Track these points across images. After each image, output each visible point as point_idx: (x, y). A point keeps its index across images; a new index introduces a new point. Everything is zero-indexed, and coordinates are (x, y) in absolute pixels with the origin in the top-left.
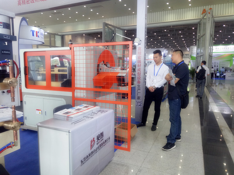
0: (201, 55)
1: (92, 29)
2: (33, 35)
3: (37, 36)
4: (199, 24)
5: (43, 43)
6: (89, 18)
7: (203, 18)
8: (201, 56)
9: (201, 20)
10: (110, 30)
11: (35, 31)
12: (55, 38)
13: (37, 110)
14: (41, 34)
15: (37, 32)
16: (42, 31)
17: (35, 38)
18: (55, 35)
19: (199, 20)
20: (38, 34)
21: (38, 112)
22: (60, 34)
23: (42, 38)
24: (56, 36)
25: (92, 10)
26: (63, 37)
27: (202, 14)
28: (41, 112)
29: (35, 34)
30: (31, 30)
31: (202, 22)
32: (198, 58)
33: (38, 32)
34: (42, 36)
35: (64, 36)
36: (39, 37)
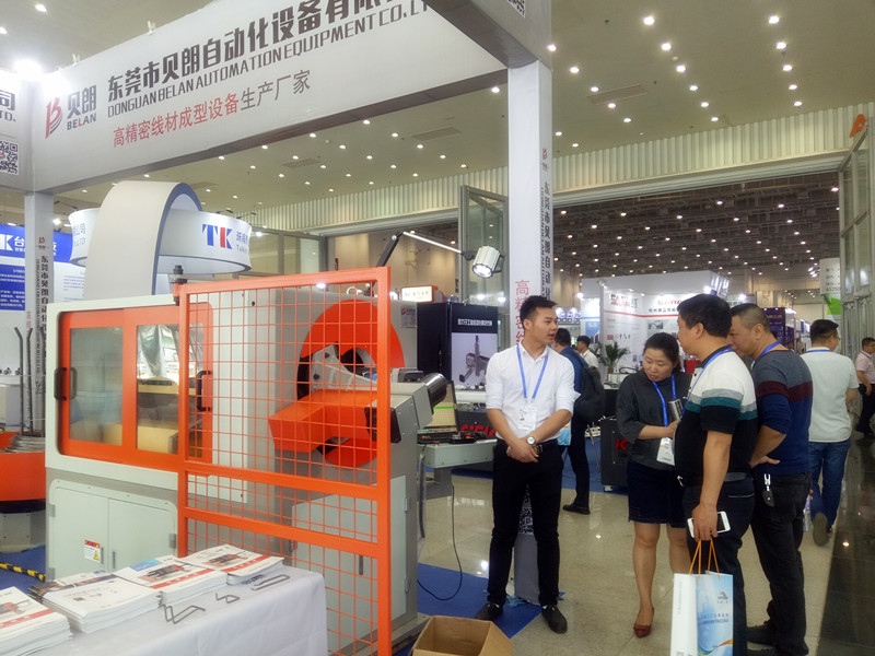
0: (861, 293)
1: (425, 211)
2: (210, 242)
3: (223, 245)
4: (841, 175)
5: (247, 268)
6: (415, 175)
7: (856, 149)
8: (861, 298)
9: (849, 159)
10: (488, 212)
11: (216, 228)
12: (298, 247)
13: (89, 543)
14: (240, 237)
15: (223, 230)
16: (243, 227)
17: (217, 250)
18: (298, 236)
19: (841, 158)
20: (230, 238)
21: (91, 552)
22: (316, 233)
23: (242, 250)
24: (304, 242)
25: (420, 147)
26: (325, 244)
27: (852, 134)
28: (99, 550)
29: (217, 237)
30: (204, 226)
31: (853, 164)
32: (849, 306)
33: (229, 231)
34: (241, 244)
35: (330, 241)
36: (229, 247)
